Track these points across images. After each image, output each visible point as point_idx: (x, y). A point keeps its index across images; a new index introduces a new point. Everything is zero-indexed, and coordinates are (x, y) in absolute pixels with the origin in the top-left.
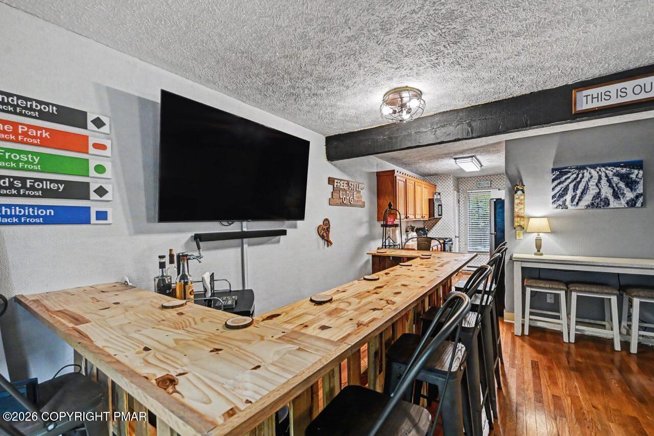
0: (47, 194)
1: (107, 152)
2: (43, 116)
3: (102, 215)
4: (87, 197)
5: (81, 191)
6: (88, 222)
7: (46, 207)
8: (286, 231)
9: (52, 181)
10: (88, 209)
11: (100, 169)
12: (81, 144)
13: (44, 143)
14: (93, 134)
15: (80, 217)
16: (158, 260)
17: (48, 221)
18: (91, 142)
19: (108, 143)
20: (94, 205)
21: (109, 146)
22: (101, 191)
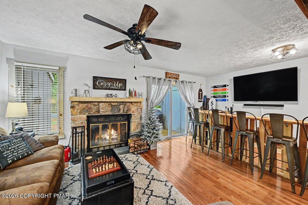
0: (222, 97)
1: (229, 90)
2: (222, 87)
3: (228, 100)
4: (226, 97)
5: (225, 96)
6: (226, 101)
7: (222, 99)
8: (284, 105)
9: (222, 95)
10: (226, 99)
11: (228, 93)
12: (225, 90)
13: (222, 90)
14: (227, 88)
15: (225, 100)
16: (225, 107)
17: (222, 101)
18: (227, 89)
19: (229, 88)
20: (227, 98)
21: (229, 89)
22: (228, 96)
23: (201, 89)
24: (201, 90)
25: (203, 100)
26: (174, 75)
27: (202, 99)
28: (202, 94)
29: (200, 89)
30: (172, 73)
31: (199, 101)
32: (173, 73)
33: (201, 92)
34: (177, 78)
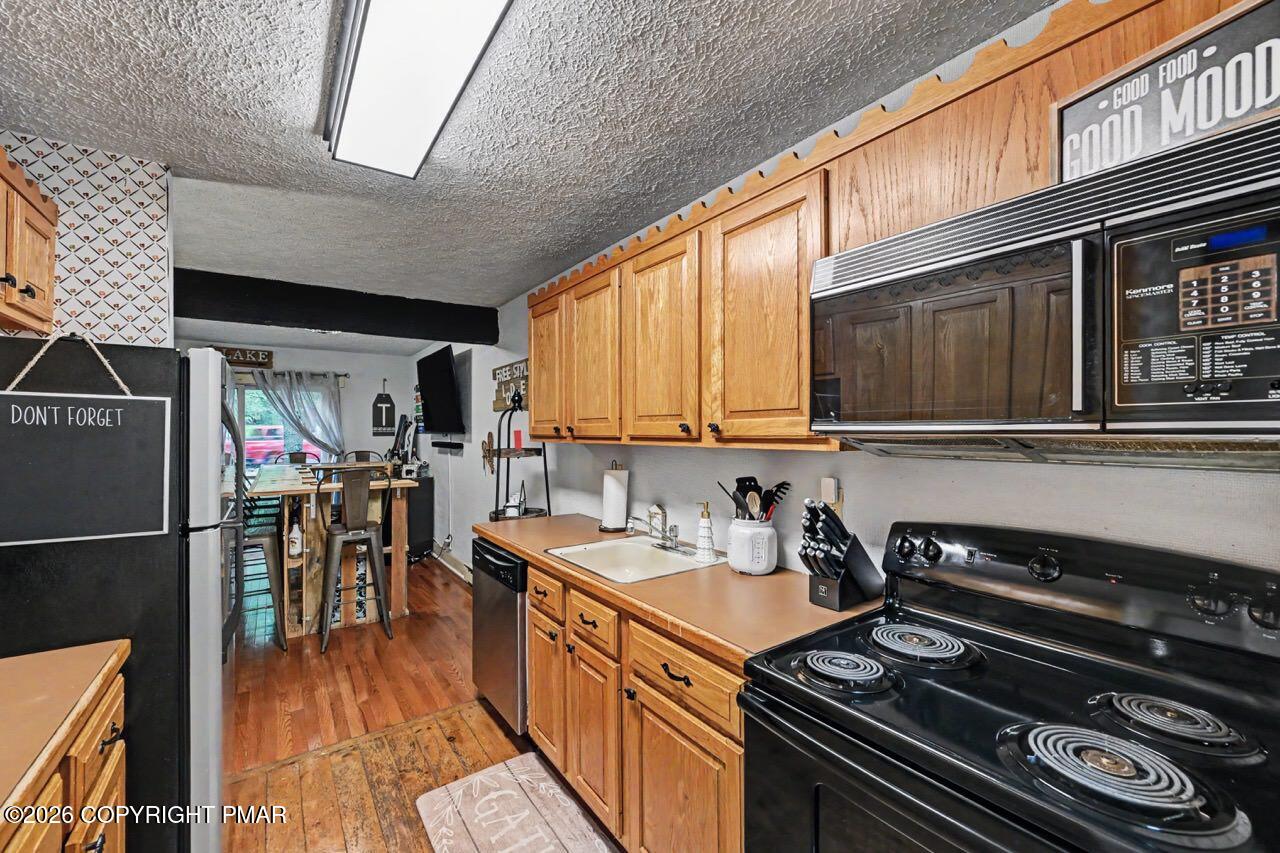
23: (387, 392)
24: (384, 398)
25: (396, 429)
26: (245, 355)
27: (391, 423)
28: (391, 411)
29: (380, 396)
30: (236, 349)
31: (375, 434)
32: (240, 350)
33: (384, 406)
34: (260, 365)
